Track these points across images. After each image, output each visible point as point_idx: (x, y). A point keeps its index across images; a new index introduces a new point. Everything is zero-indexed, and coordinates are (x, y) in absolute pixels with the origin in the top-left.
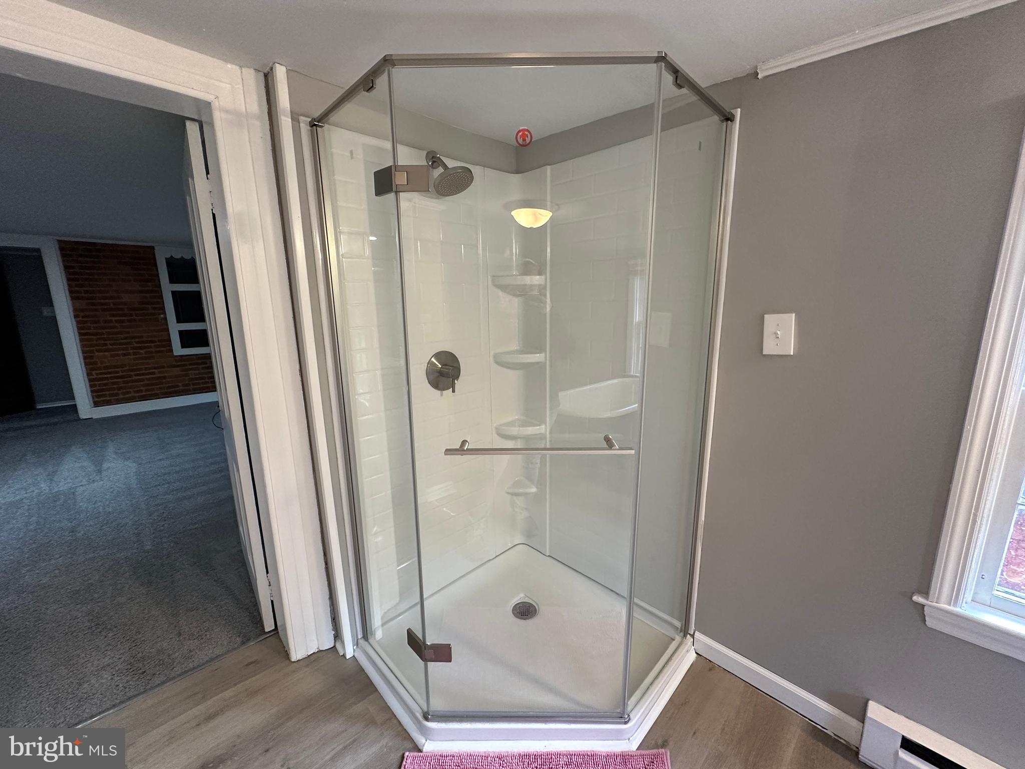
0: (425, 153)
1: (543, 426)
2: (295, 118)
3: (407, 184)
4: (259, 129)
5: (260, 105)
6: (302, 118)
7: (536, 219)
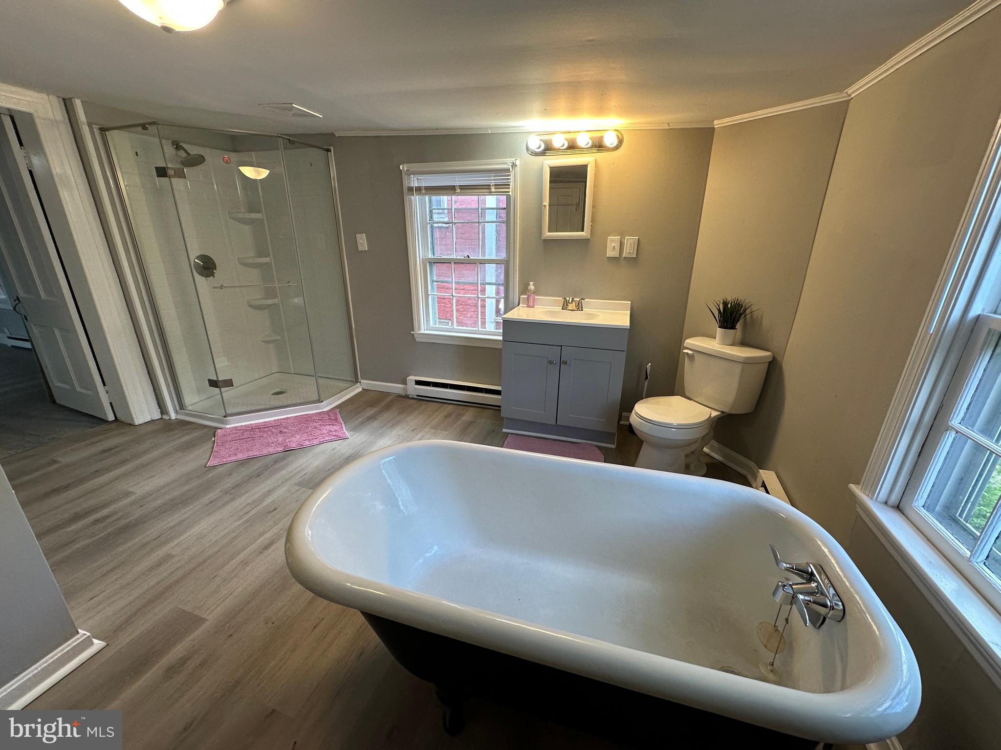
0: (171, 141)
1: (277, 299)
2: (90, 125)
3: (175, 174)
4: (65, 130)
5: (63, 116)
6: (94, 126)
7: (259, 174)
